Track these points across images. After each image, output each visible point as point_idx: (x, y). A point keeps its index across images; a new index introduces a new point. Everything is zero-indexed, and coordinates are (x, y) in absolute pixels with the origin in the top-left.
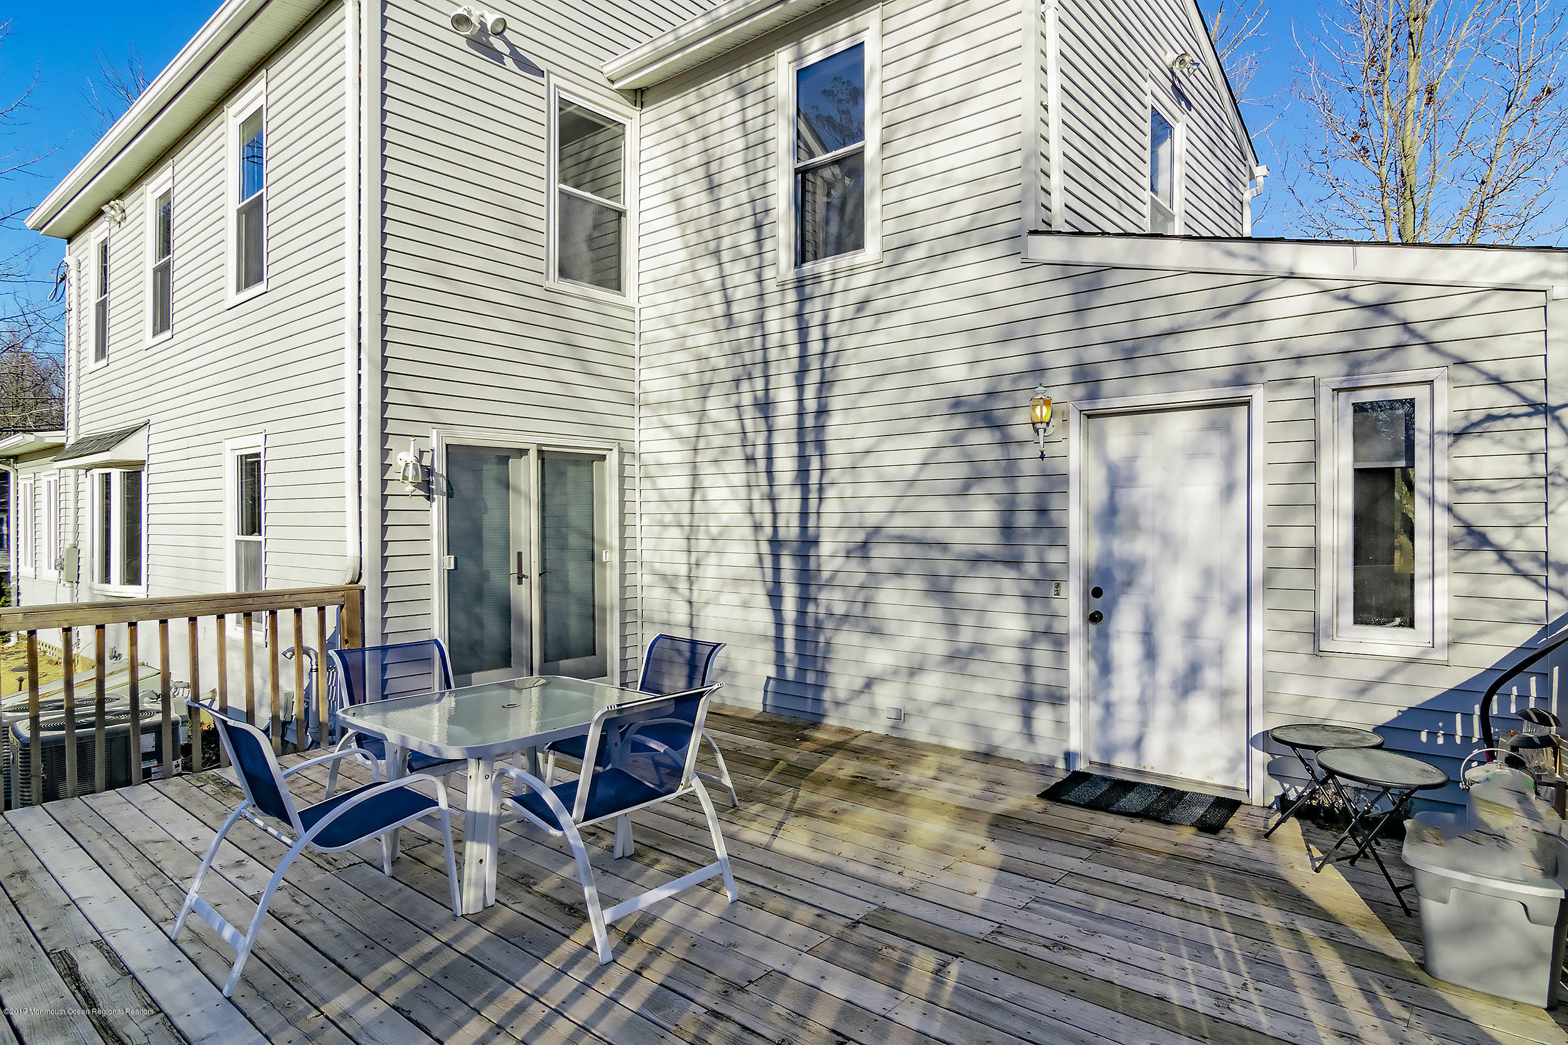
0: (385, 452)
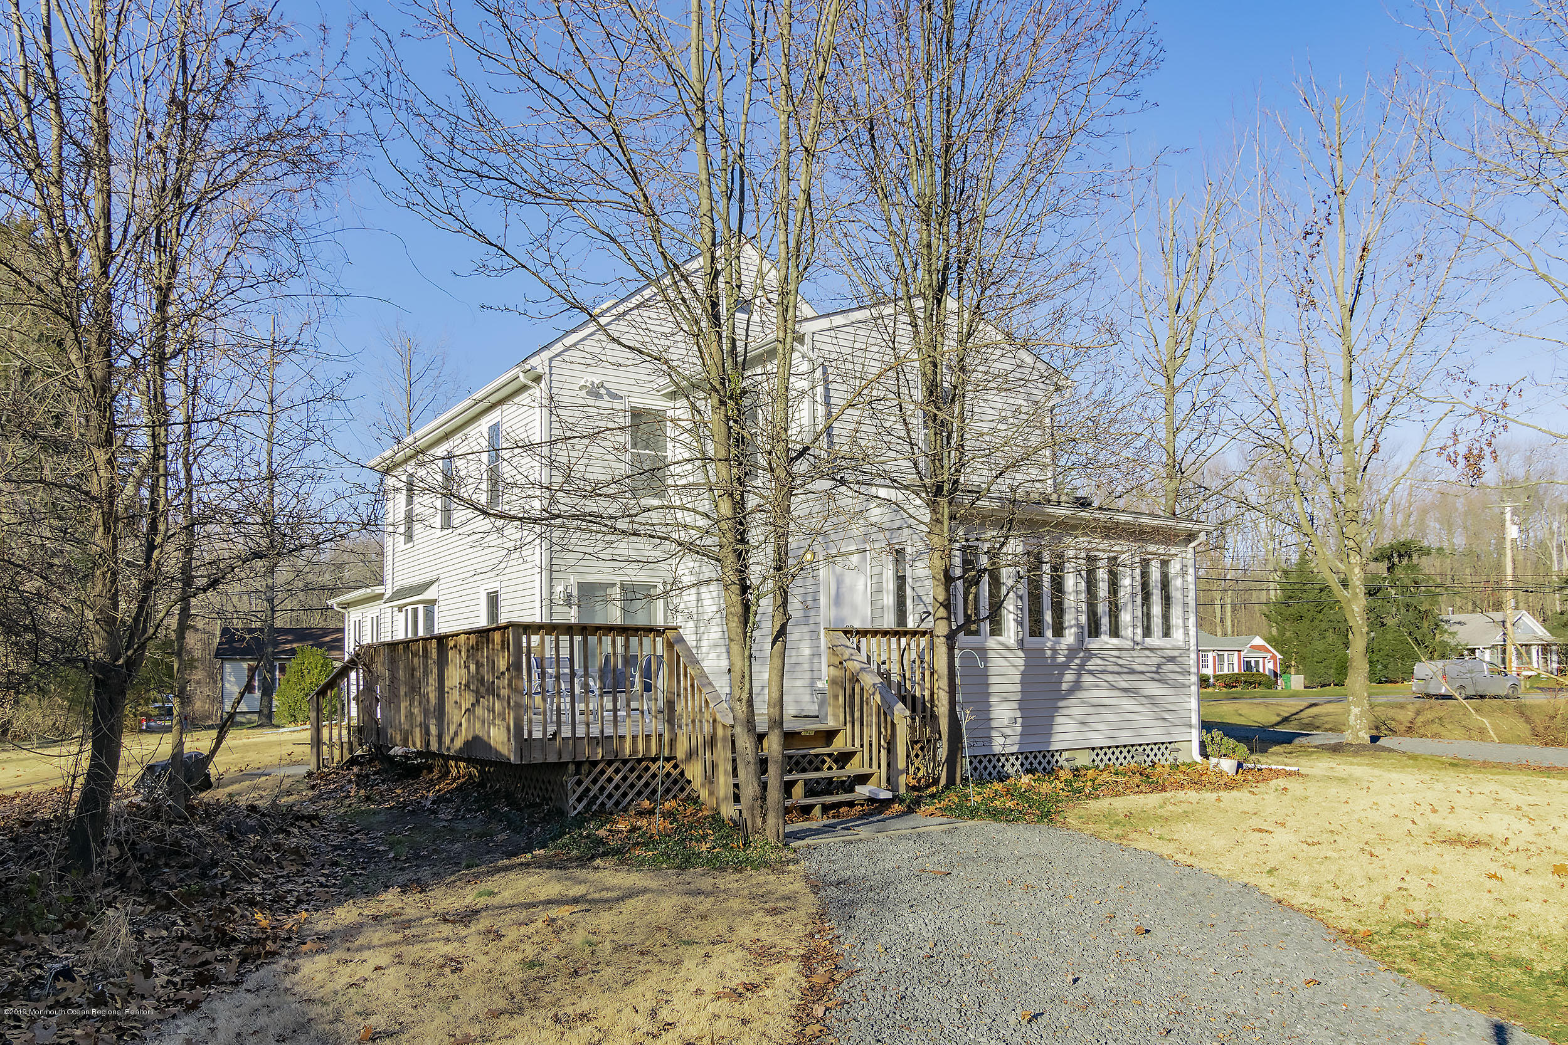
0: (552, 587)
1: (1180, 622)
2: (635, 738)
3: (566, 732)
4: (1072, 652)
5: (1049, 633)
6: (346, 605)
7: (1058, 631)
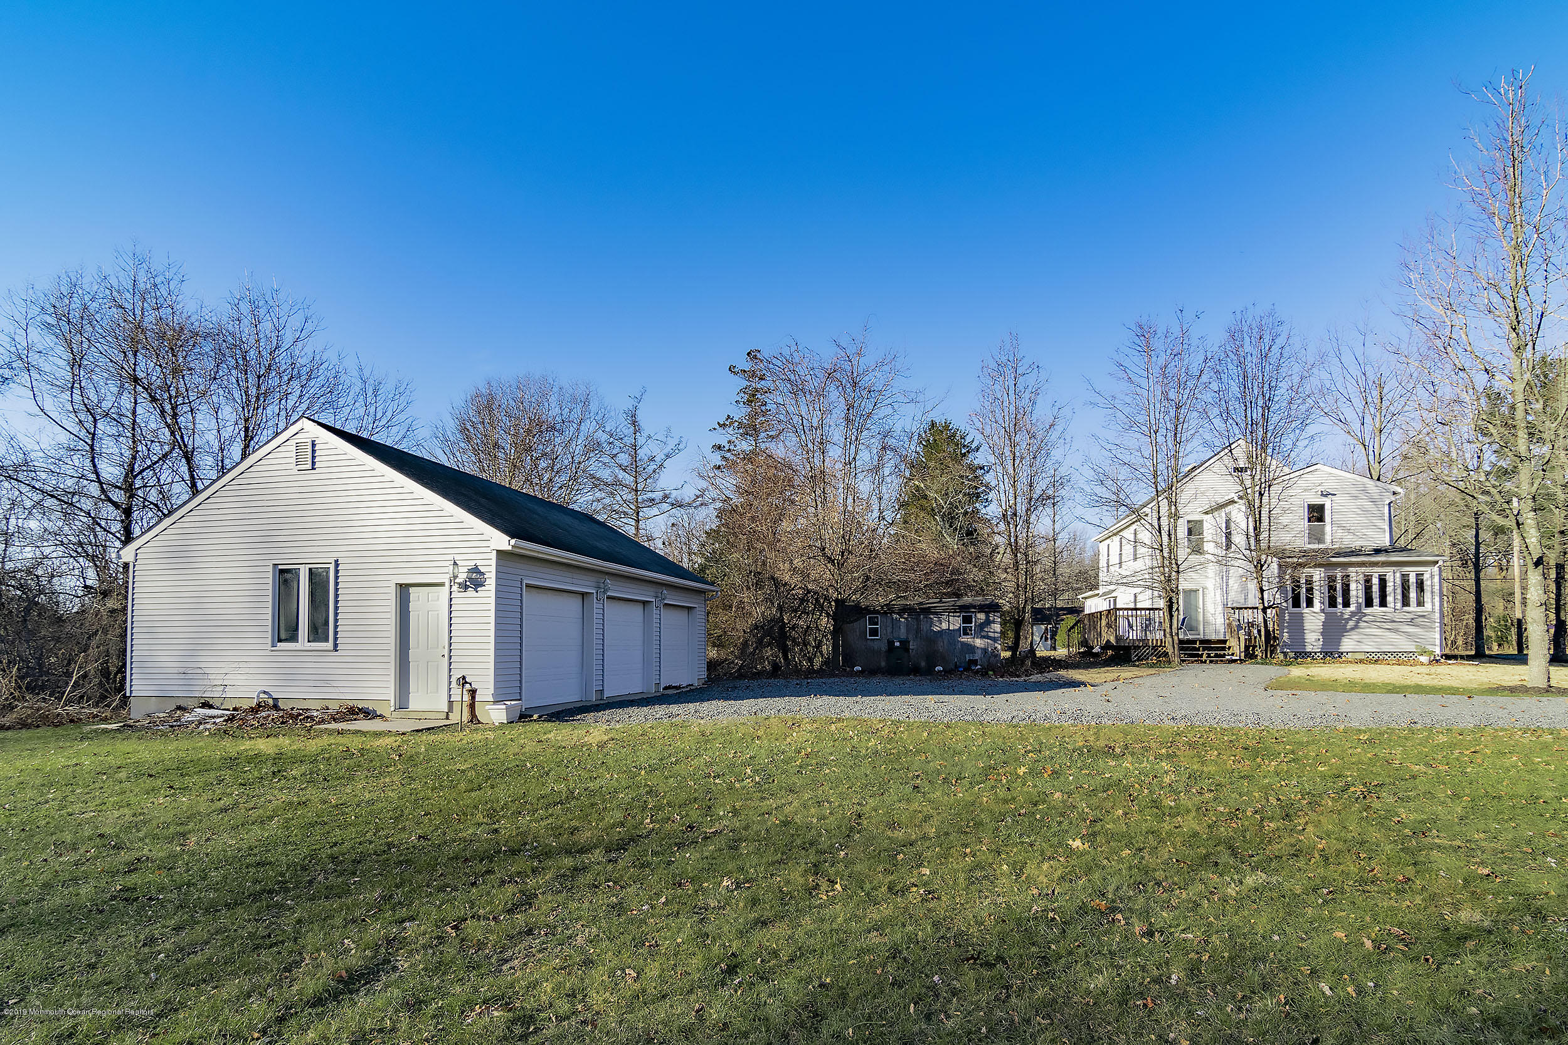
1: (1429, 600)
2: (1153, 640)
3: (1131, 638)
4: (1353, 614)
5: (1340, 606)
6: (1085, 598)
7: (1346, 604)
